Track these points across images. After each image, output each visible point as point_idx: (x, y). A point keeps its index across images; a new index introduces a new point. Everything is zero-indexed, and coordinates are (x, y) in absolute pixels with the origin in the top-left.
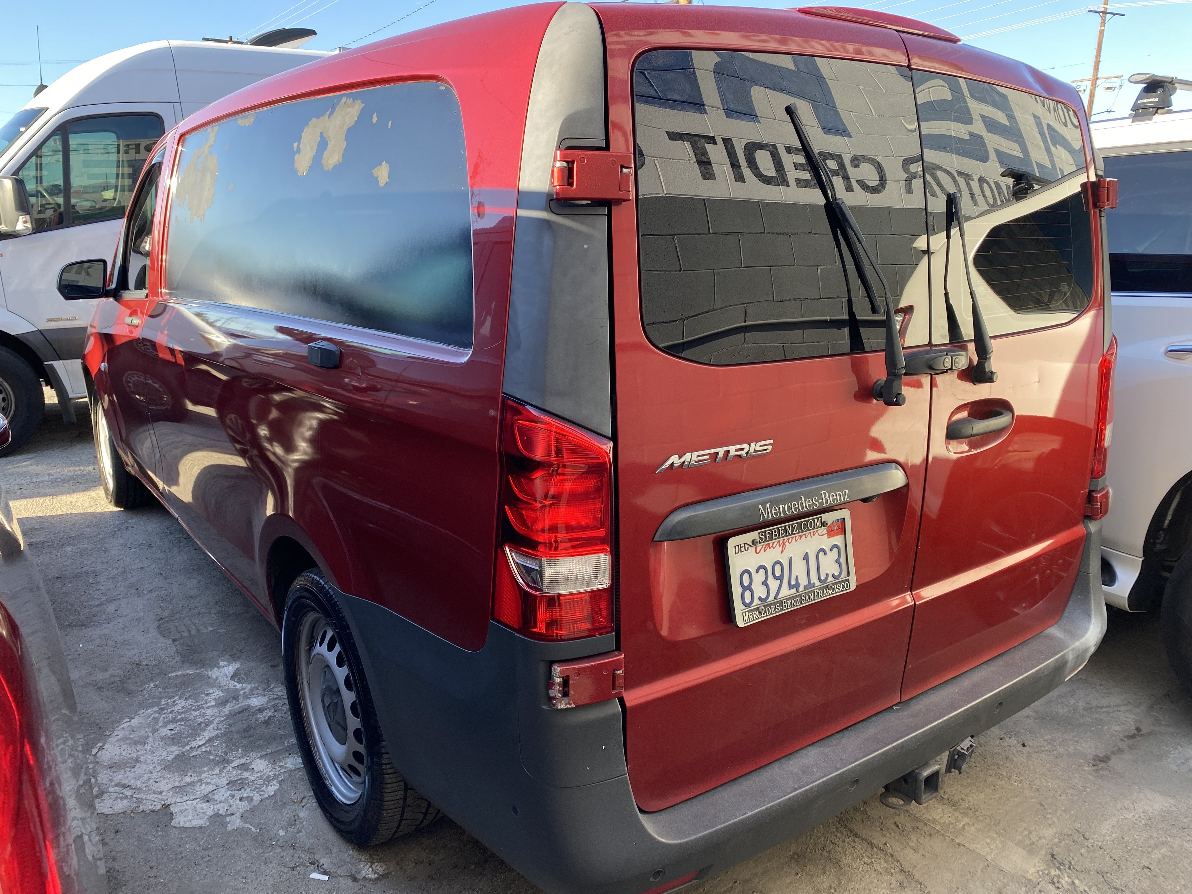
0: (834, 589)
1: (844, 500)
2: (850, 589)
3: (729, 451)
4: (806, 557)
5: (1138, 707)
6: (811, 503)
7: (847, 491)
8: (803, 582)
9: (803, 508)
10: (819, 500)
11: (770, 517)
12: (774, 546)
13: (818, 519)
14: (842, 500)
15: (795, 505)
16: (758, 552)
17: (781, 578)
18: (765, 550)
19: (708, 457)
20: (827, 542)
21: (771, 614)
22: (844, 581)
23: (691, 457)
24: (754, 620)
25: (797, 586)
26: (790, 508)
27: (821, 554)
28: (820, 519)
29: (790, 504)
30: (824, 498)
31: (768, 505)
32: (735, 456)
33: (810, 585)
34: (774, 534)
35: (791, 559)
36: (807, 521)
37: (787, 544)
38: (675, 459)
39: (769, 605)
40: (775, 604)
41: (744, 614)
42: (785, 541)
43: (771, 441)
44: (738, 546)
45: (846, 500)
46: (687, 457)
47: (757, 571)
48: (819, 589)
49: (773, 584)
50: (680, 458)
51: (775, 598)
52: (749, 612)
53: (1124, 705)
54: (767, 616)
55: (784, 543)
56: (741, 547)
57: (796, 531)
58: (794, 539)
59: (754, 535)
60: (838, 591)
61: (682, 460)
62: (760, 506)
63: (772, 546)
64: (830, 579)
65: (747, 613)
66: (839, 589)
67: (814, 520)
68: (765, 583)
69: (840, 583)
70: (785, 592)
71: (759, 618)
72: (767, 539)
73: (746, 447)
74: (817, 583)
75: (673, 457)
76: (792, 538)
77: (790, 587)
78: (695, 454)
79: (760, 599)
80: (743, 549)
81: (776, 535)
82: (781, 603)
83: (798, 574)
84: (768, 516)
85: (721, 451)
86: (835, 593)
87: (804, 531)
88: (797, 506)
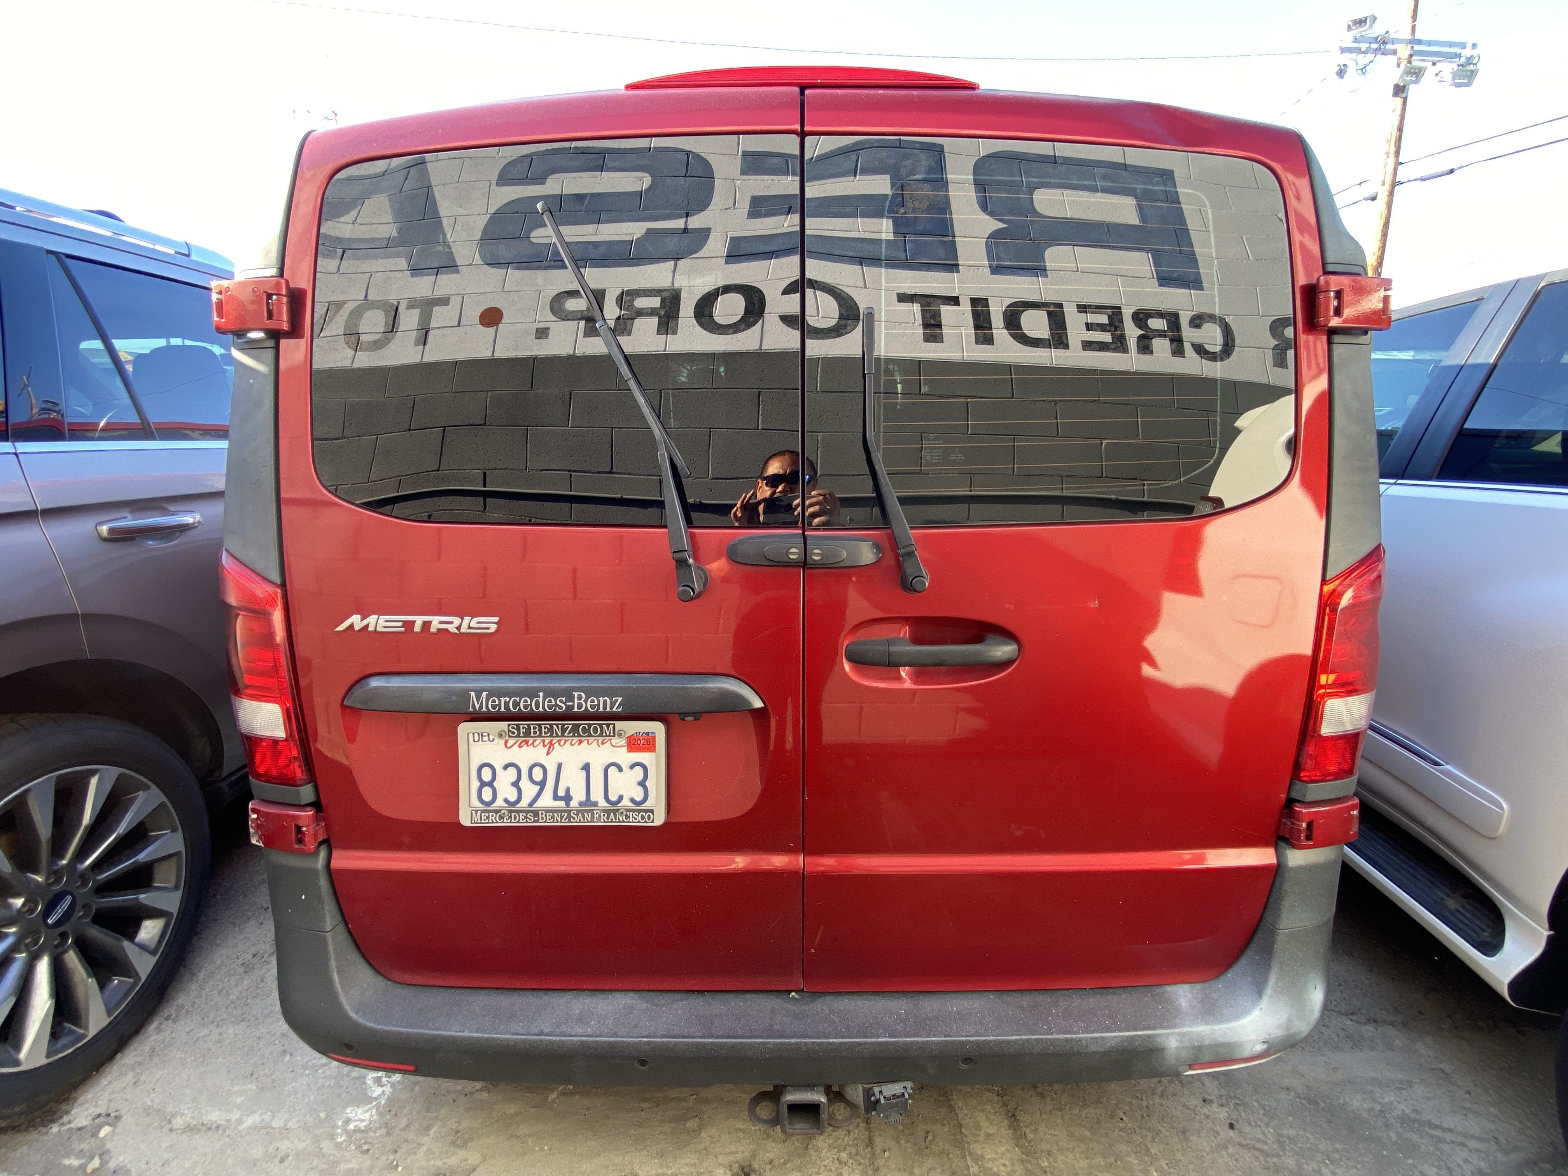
0: (627, 817)
1: (611, 708)
2: (652, 822)
3: (430, 622)
4: (586, 768)
5: (1506, 1153)
6: (553, 703)
7: (620, 699)
8: (578, 796)
9: (537, 707)
10: (566, 702)
11: (484, 709)
12: (535, 744)
13: (608, 726)
14: (608, 709)
15: (526, 701)
16: (508, 745)
17: (542, 784)
18: (520, 746)
19: (400, 624)
20: (625, 757)
21: (518, 822)
22: (646, 811)
23: (379, 622)
24: (488, 823)
25: (568, 798)
26: (516, 704)
27: (612, 771)
28: (611, 726)
29: (518, 699)
30: (576, 701)
31: (484, 694)
32: (439, 630)
33: (588, 801)
34: (532, 730)
35: (560, 766)
36: (590, 726)
37: (556, 745)
38: (356, 620)
39: (518, 812)
40: (527, 812)
41: (473, 812)
42: (553, 742)
43: (496, 619)
44: (478, 734)
45: (614, 709)
46: (372, 620)
47: (506, 767)
48: (604, 811)
49: (529, 790)
50: (362, 619)
51: (531, 804)
52: (483, 811)
53: (1481, 1140)
54: (510, 822)
55: (551, 744)
56: (482, 736)
57: (569, 733)
58: (569, 742)
59: (503, 725)
60: (634, 820)
61: (365, 622)
62: (473, 694)
63: (533, 744)
64: (626, 803)
65: (479, 812)
66: (636, 819)
67: (601, 726)
68: (516, 784)
69: (639, 811)
70: (546, 801)
71: (497, 822)
72: (522, 735)
73: (456, 621)
74: (603, 803)
75: (354, 616)
76: (566, 741)
77: (556, 797)
78: (383, 618)
79: (506, 801)
80: (485, 739)
81: (535, 733)
82: (536, 813)
83: (569, 785)
84: (481, 707)
85: (419, 620)
86: (629, 822)
87: (582, 736)
88: (529, 703)
